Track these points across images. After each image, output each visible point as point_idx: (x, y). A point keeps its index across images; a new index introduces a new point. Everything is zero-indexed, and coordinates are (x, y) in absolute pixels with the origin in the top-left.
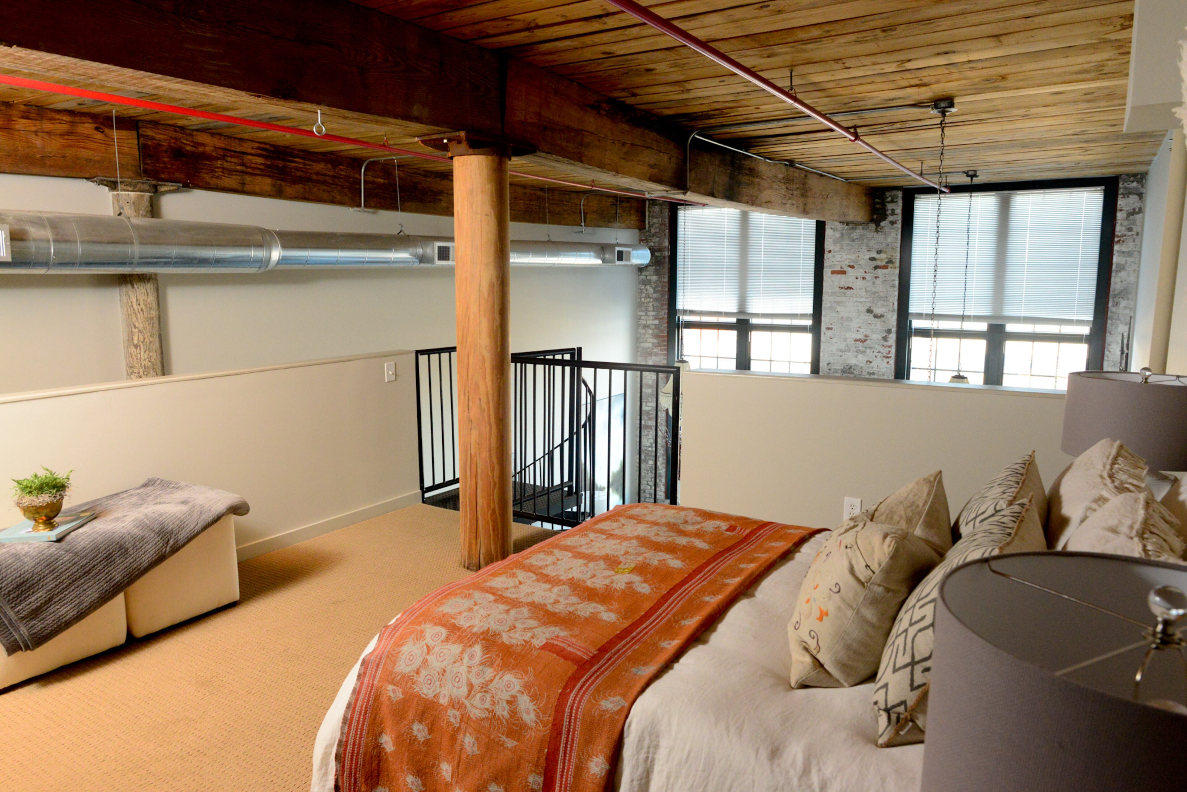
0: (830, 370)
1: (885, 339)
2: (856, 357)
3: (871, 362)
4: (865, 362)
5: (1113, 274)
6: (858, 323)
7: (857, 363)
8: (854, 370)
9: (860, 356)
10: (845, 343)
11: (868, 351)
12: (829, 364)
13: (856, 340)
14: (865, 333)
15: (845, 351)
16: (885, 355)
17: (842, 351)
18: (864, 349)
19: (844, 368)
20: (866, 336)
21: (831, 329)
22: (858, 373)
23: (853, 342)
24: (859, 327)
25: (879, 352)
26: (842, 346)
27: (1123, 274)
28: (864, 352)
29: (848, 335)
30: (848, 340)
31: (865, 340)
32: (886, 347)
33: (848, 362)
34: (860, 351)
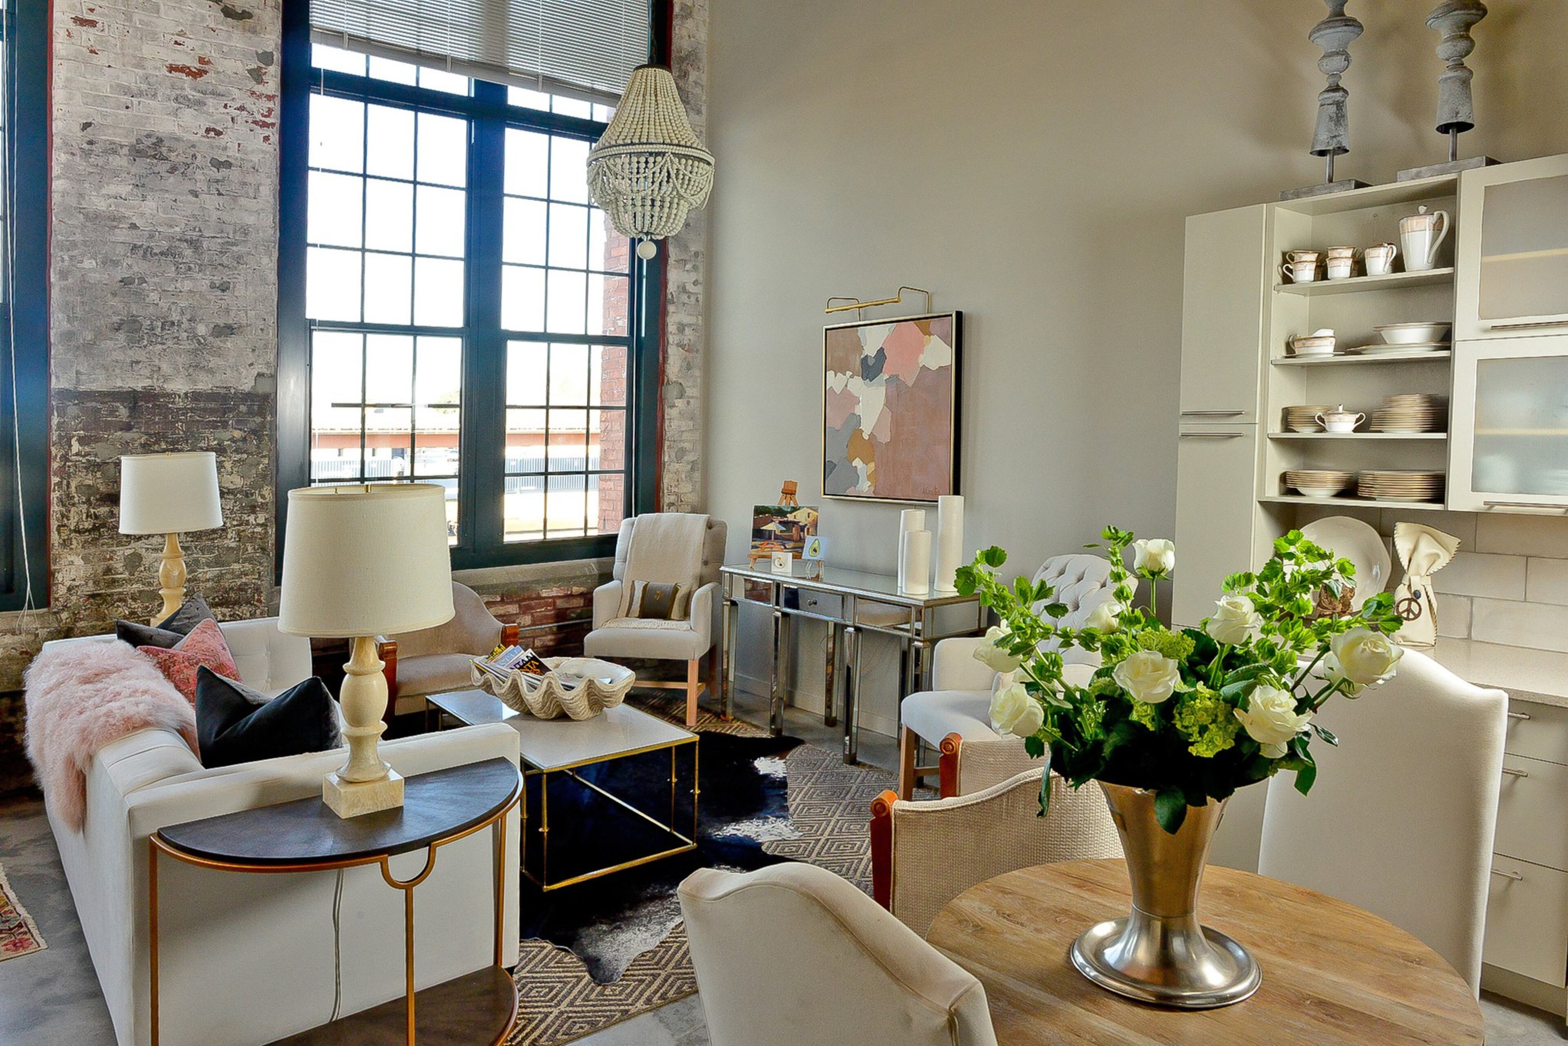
0: (91, 143)
1: (257, 75)
2: (175, 113)
3: (218, 133)
4: (202, 131)
5: (676, 22)
6: (178, 23)
7: (178, 132)
8: (170, 150)
9: (188, 115)
10: (140, 72)
11: (210, 101)
12: (86, 126)
13: (172, 68)
14: (202, 53)
15: (141, 94)
16: (259, 117)
17: (127, 91)
18: (198, 95)
19: (139, 141)
20: (201, 60)
21: (92, 24)
22: (181, 159)
23: (165, 71)
24: (181, 34)
25: (242, 108)
26: (131, 78)
27: (689, 23)
28: (200, 103)
29: (148, 50)
30: (149, 64)
31: (201, 73)
32: (260, 96)
33: (149, 128)
34: (186, 97)
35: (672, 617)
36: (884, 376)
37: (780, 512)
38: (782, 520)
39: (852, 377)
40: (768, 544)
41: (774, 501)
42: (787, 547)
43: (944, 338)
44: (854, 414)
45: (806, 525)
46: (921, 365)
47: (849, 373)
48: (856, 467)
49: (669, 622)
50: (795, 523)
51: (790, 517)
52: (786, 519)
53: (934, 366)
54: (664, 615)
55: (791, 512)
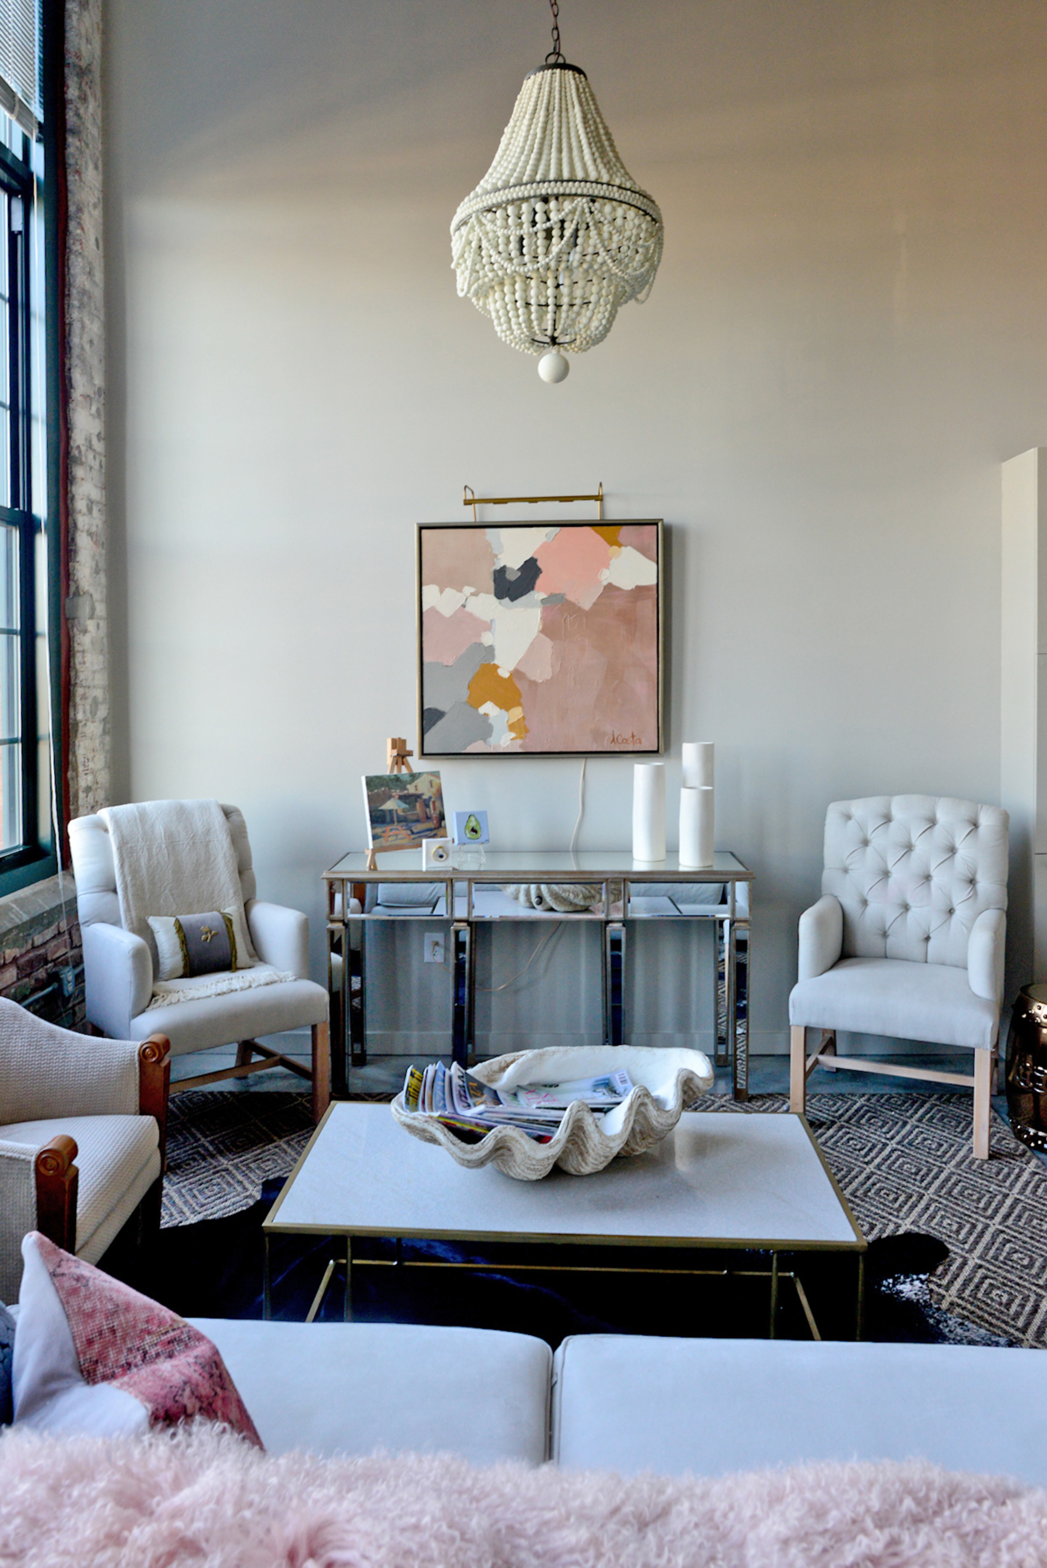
35: (239, 964)
36: (537, 595)
37: (397, 780)
38: (402, 794)
39: (474, 594)
40: (391, 830)
41: (384, 766)
42: (415, 831)
43: (643, 551)
44: (481, 644)
45: (430, 798)
46: (605, 583)
47: (468, 590)
48: (485, 714)
49: (240, 973)
50: (418, 797)
51: (411, 789)
52: (406, 792)
53: (627, 584)
54: (227, 964)
55: (411, 782)
